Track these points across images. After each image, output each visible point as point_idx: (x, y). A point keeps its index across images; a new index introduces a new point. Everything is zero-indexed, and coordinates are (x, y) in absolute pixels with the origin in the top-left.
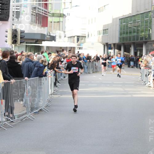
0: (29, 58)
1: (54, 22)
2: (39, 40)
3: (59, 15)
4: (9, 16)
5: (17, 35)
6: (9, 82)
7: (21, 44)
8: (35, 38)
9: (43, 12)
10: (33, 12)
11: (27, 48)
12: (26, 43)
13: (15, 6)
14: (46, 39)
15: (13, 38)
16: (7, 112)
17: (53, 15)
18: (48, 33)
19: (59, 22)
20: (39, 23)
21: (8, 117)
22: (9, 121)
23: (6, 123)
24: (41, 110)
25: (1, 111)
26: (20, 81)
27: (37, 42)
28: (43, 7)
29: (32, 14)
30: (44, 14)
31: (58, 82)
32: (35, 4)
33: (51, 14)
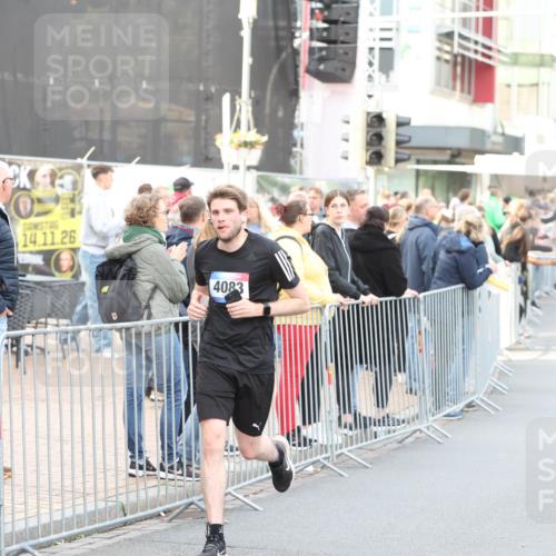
0: (420, 215)
1: (520, 86)
2: (465, 150)
3: (538, 60)
4: (353, 64)
5: (384, 134)
6: (358, 305)
7: (401, 165)
8: (449, 145)
9: (480, 49)
10: (439, 49)
11: (422, 180)
12: (418, 162)
13: (377, 30)
14: (489, 146)
15: (369, 144)
16: (350, 412)
17: (515, 59)
18: (495, 128)
19: (537, 85)
20: (462, 90)
21: (351, 429)
22: (354, 446)
23: (344, 450)
24: (470, 405)
25: (328, 409)
26: (396, 301)
27: (458, 160)
28: (477, 31)
29: (438, 58)
30: (484, 55)
31: (533, 304)
32: (448, 23)
33: (506, 55)
